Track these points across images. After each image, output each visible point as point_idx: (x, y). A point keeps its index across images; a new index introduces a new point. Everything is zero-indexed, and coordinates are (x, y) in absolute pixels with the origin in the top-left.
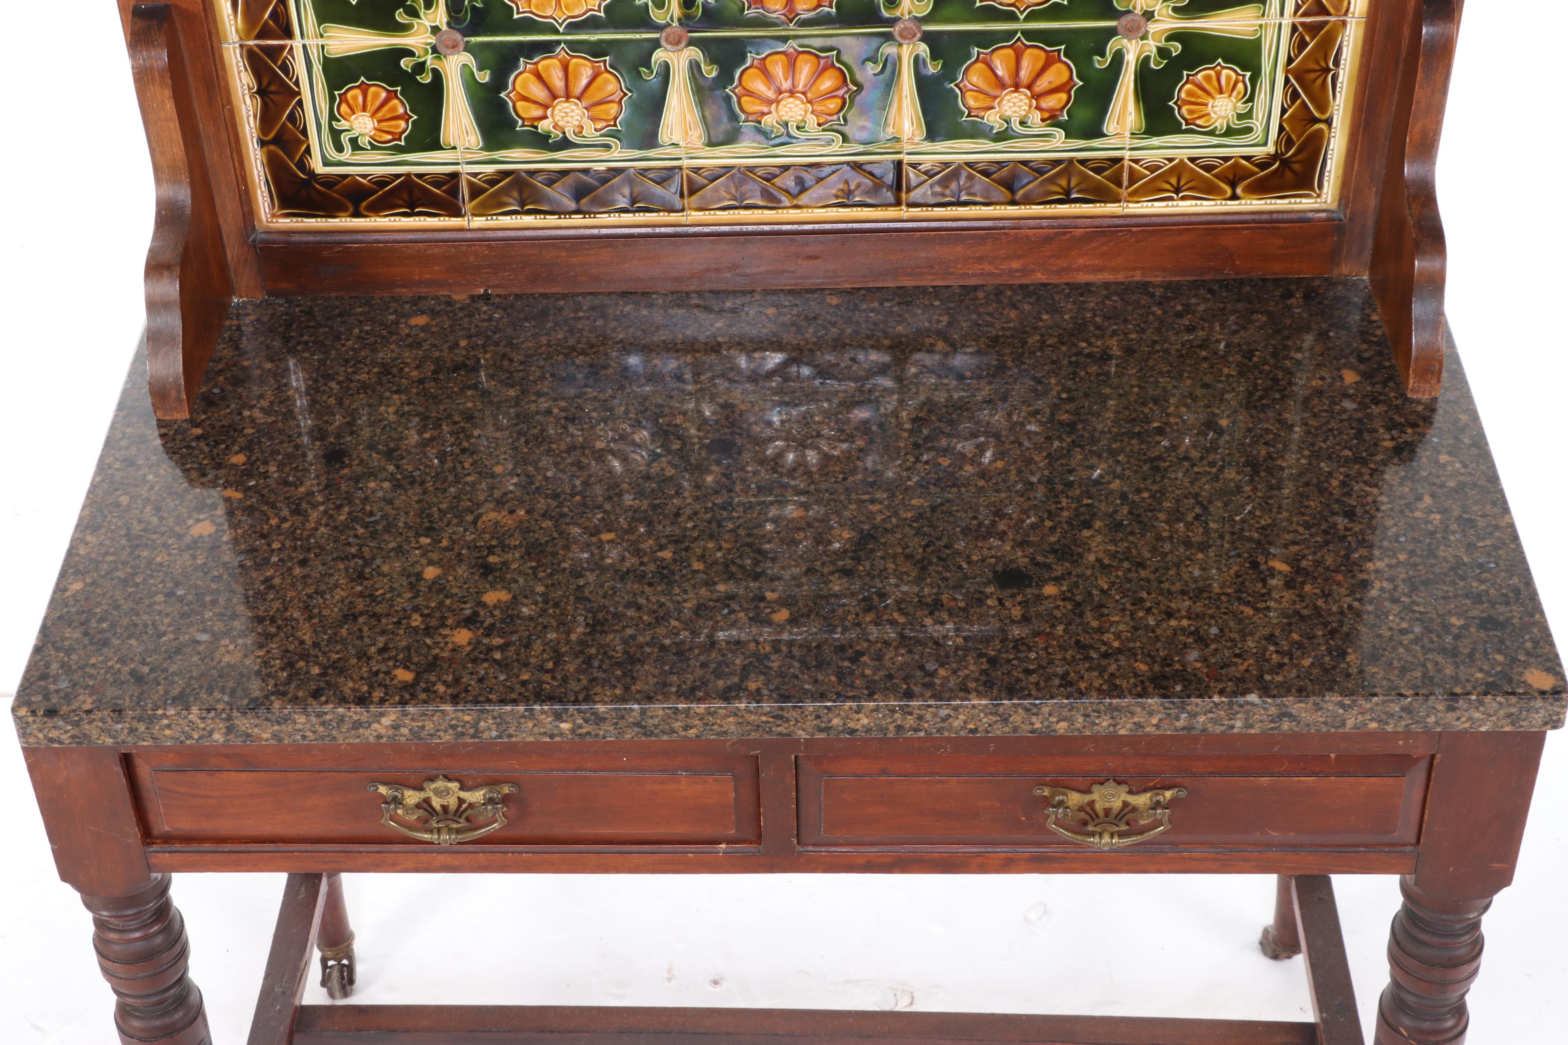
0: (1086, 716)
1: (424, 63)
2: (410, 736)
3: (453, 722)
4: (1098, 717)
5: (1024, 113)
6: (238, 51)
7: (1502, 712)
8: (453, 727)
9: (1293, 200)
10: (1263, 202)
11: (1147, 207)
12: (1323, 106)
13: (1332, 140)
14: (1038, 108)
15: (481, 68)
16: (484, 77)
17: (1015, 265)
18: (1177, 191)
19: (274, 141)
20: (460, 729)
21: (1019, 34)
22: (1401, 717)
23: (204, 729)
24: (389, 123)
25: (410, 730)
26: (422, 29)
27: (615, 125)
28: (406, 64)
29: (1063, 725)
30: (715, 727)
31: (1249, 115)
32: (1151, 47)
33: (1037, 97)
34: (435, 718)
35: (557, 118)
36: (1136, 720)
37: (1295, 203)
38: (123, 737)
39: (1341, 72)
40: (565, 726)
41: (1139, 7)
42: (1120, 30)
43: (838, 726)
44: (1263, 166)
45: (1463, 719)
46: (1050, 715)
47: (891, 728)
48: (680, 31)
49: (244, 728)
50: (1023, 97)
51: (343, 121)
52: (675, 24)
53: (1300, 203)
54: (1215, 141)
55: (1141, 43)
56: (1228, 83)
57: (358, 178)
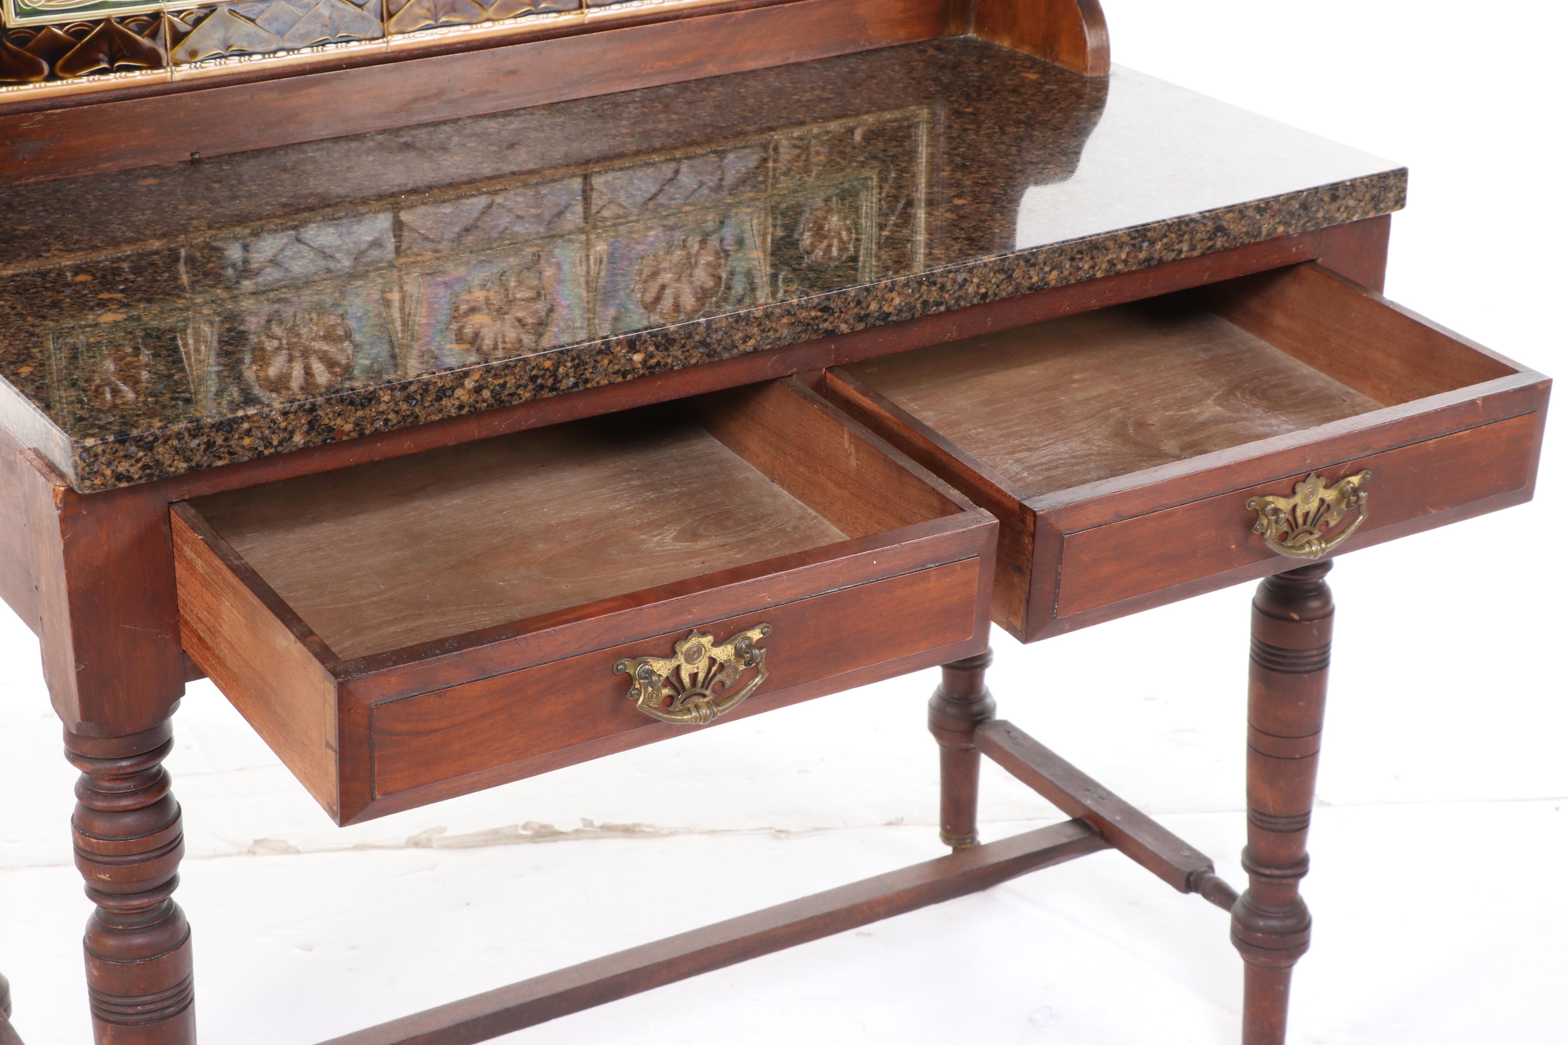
0: (1072, 259)
2: (491, 401)
3: (534, 373)
4: (1081, 259)
7: (1368, 196)
8: (533, 379)
20: (539, 381)
22: (1299, 215)
23: (285, 429)
25: (492, 391)
29: (1054, 274)
30: (771, 333)
34: (517, 370)
36: (1110, 257)
38: (198, 458)
40: (637, 357)
43: (875, 311)
45: (1342, 209)
46: (1045, 263)
47: (919, 306)
49: (326, 421)
57: (54, 29)
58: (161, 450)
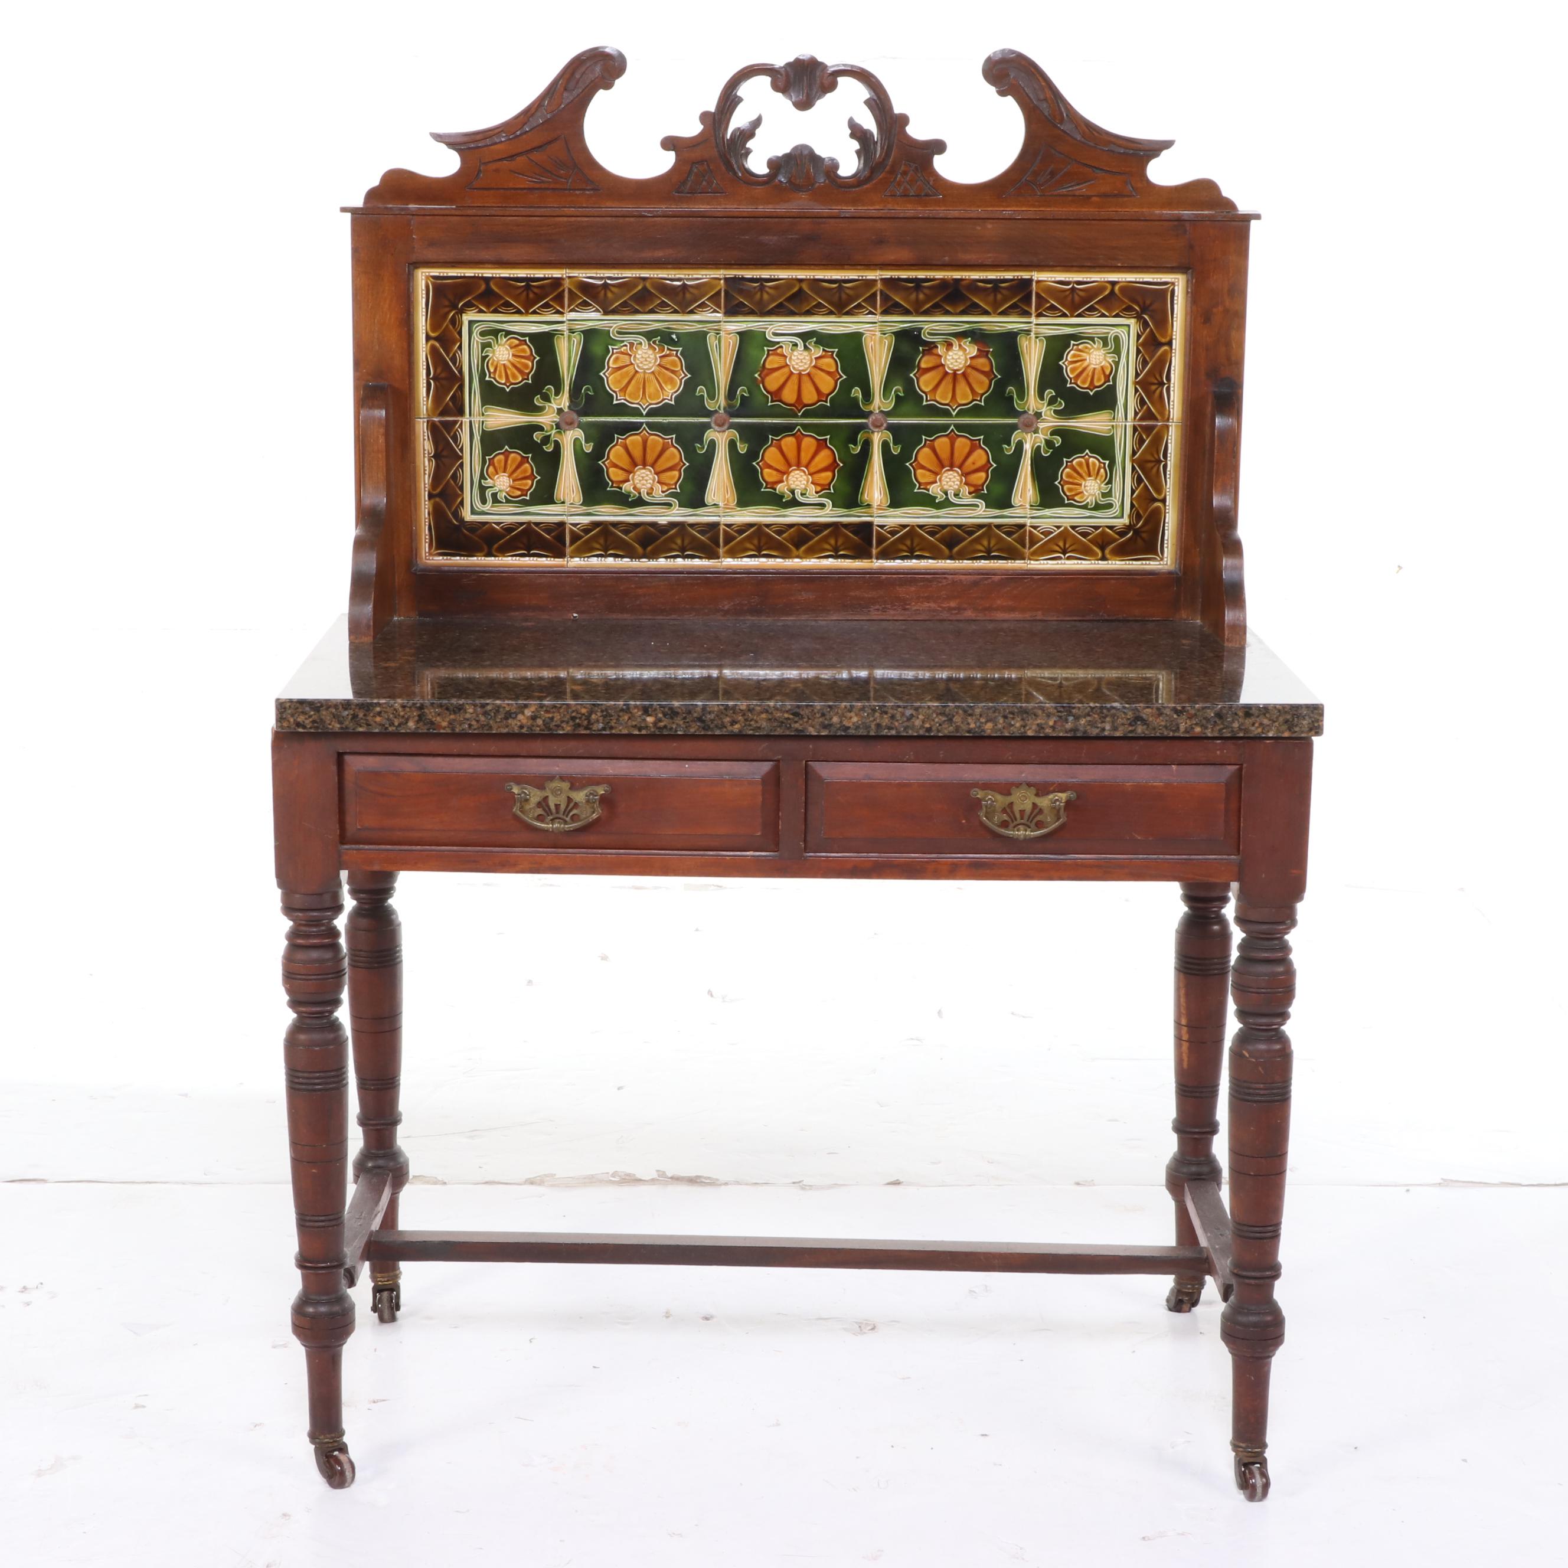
0: (1005, 717)
1: (550, 435)
2: (543, 727)
3: (574, 714)
4: (1013, 719)
5: (956, 487)
6: (425, 424)
7: (1281, 719)
8: (573, 718)
9: (1144, 562)
10: (1123, 562)
11: (1044, 564)
12: (1159, 489)
13: (1167, 515)
14: (966, 484)
15: (587, 441)
16: (588, 448)
17: (953, 604)
18: (1064, 552)
19: (440, 495)
20: (577, 721)
21: (952, 427)
22: (1215, 722)
23: (403, 717)
24: (520, 482)
25: (544, 721)
26: (551, 410)
27: (676, 489)
28: (537, 437)
29: (989, 725)
30: (752, 723)
31: (1109, 494)
32: (1041, 438)
33: (966, 474)
34: (561, 711)
35: (637, 481)
36: (1039, 721)
37: (1146, 564)
38: (347, 723)
39: (1169, 463)
40: (650, 719)
41: (1031, 409)
42: (1020, 426)
43: (836, 724)
44: (1122, 534)
45: (1257, 725)
46: (981, 716)
47: (873, 726)
48: (725, 416)
49: (430, 717)
50: (956, 474)
51: (489, 480)
52: (722, 411)
53: (1149, 564)
54: (1088, 513)
55: (1034, 436)
56: (1094, 469)
57: (493, 525)
58: (324, 713)
